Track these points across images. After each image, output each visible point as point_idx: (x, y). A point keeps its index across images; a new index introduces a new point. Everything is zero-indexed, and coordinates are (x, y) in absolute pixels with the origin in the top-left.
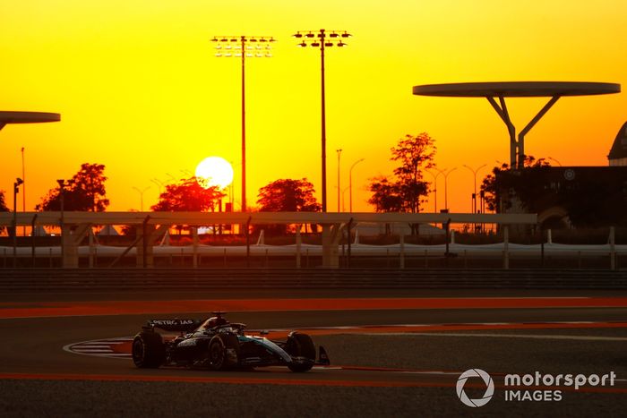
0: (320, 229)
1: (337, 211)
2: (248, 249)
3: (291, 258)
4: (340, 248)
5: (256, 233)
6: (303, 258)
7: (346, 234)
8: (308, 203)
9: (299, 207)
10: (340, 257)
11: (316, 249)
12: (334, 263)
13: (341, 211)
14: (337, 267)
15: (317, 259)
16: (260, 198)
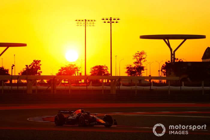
0: (110, 81)
1: (115, 76)
2: (87, 88)
3: (101, 90)
4: (116, 87)
5: (89, 83)
6: (104, 90)
7: (118, 83)
8: (106, 73)
9: (103, 74)
10: (116, 90)
11: (109, 88)
12: (114, 92)
13: (117, 76)
14: (115, 93)
15: (109, 91)
16: (91, 71)
